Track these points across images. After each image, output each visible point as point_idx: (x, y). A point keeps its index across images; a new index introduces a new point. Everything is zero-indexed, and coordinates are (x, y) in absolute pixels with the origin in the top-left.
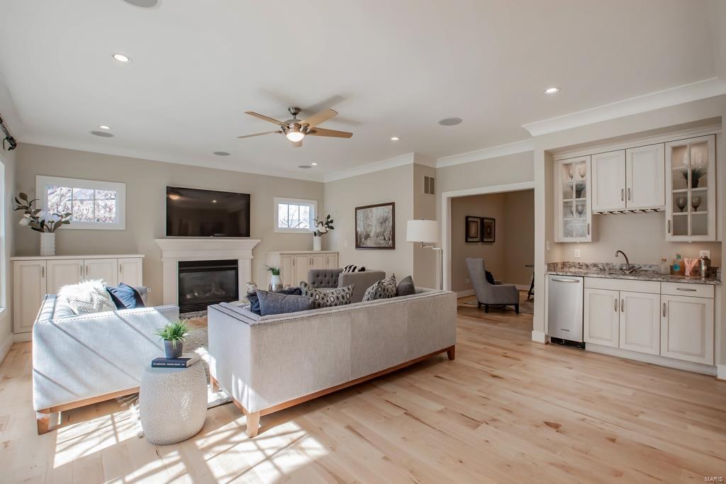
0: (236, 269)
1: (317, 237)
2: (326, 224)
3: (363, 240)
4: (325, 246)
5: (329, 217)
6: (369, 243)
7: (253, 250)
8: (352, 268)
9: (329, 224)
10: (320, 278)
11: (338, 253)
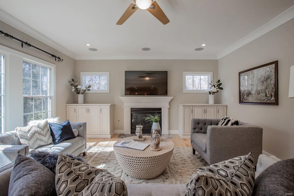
0: (161, 113)
1: (211, 95)
2: (217, 86)
3: (245, 96)
4: (217, 101)
5: (219, 81)
6: (250, 99)
7: (169, 103)
8: (227, 120)
9: (219, 86)
10: (200, 125)
11: (227, 106)
